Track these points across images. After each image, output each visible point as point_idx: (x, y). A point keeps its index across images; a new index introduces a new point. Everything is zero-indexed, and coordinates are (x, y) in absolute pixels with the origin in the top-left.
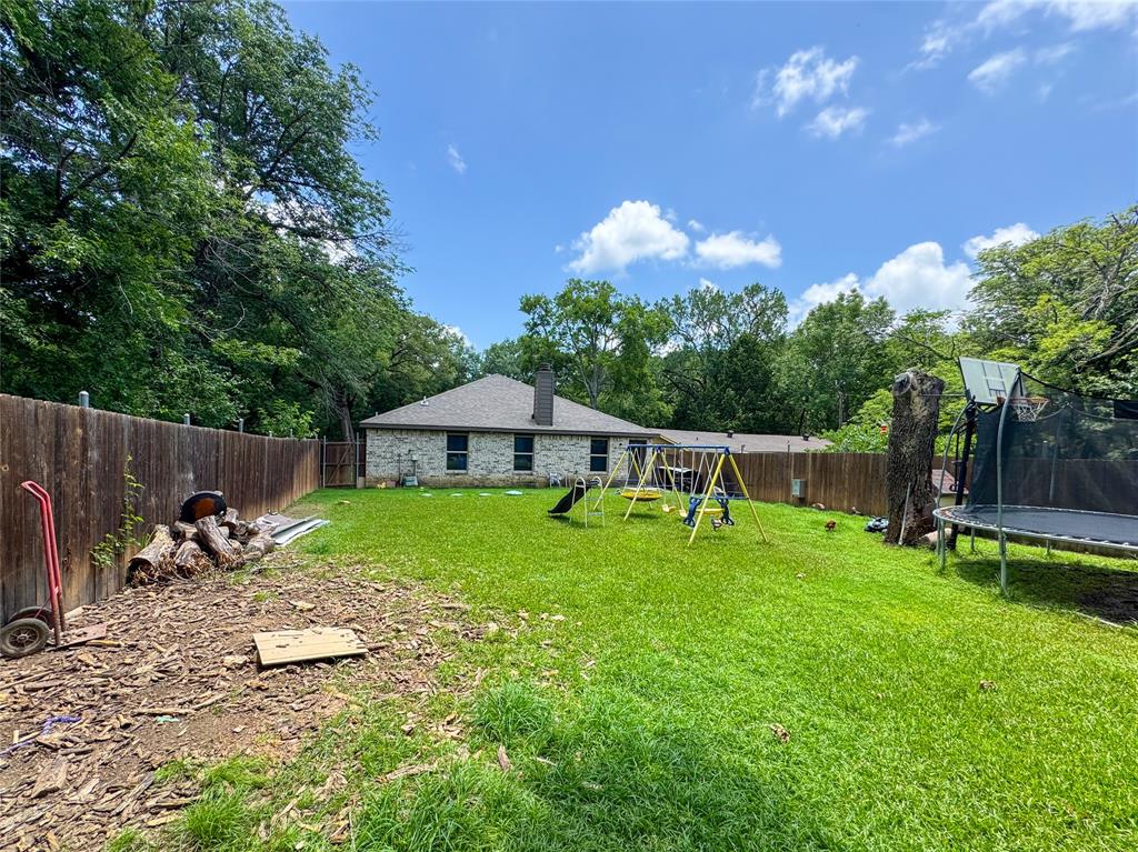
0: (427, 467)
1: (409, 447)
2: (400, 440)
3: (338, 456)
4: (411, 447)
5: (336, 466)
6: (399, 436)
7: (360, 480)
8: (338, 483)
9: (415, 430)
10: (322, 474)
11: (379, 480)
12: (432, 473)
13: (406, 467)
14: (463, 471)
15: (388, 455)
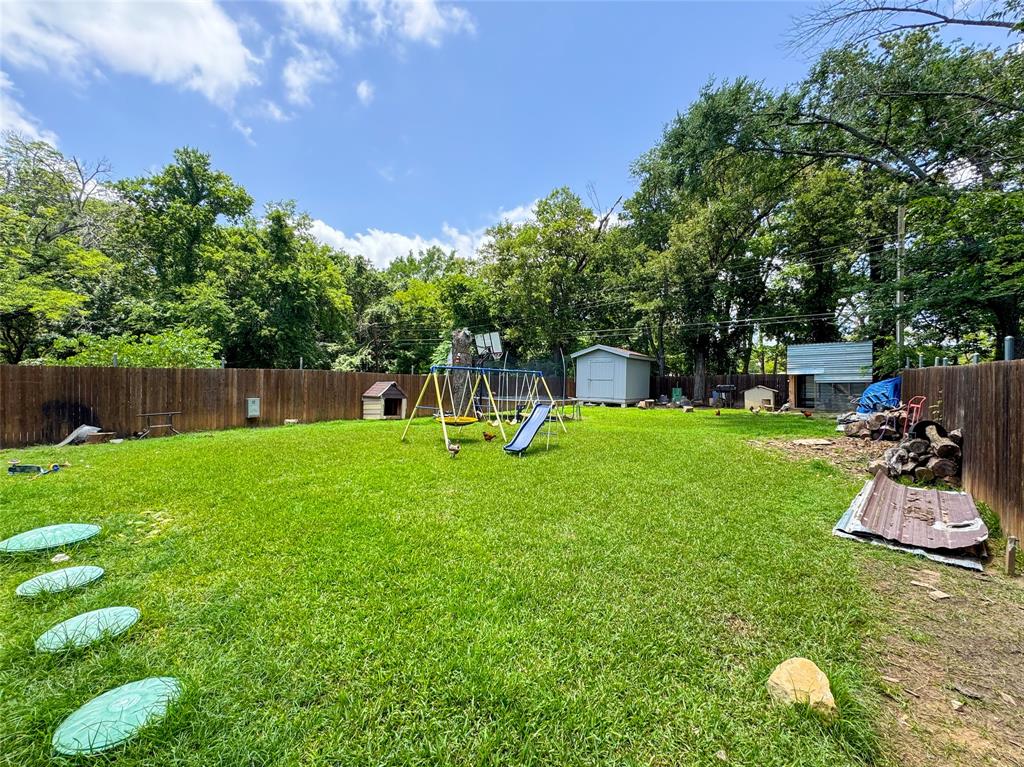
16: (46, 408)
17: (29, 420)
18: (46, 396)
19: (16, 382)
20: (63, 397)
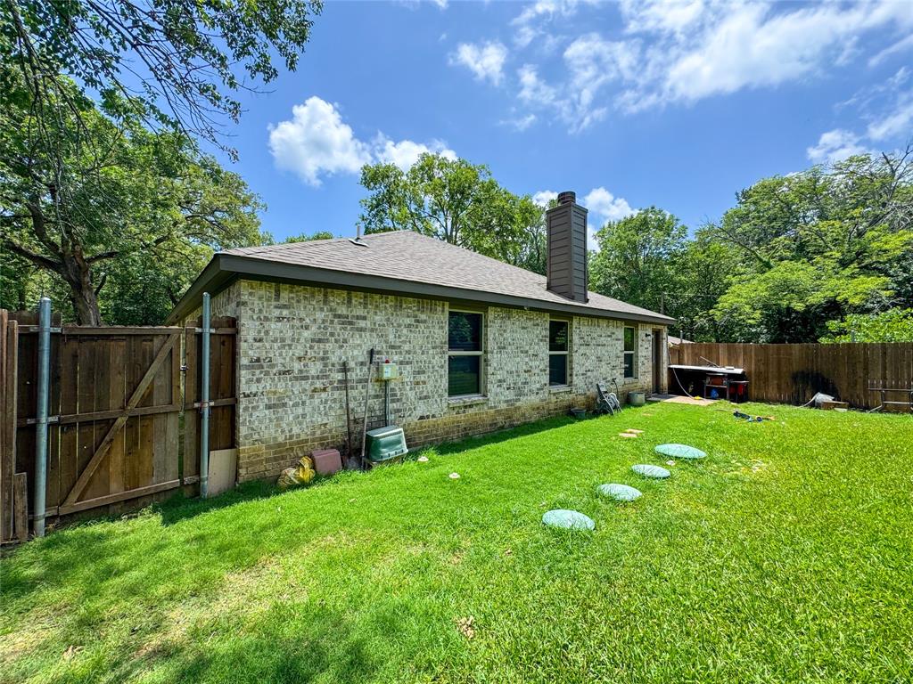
0: (411, 395)
1: (370, 341)
2: (347, 322)
3: (118, 382)
4: (378, 344)
5: (109, 423)
6: (343, 310)
7: (216, 467)
8: (116, 490)
9: (384, 293)
10: (27, 462)
11: (286, 453)
12: (422, 409)
13: (363, 400)
14: (475, 398)
15: (315, 368)
16: (795, 377)
17: (783, 386)
18: (795, 367)
19: (775, 356)
20: (807, 369)
